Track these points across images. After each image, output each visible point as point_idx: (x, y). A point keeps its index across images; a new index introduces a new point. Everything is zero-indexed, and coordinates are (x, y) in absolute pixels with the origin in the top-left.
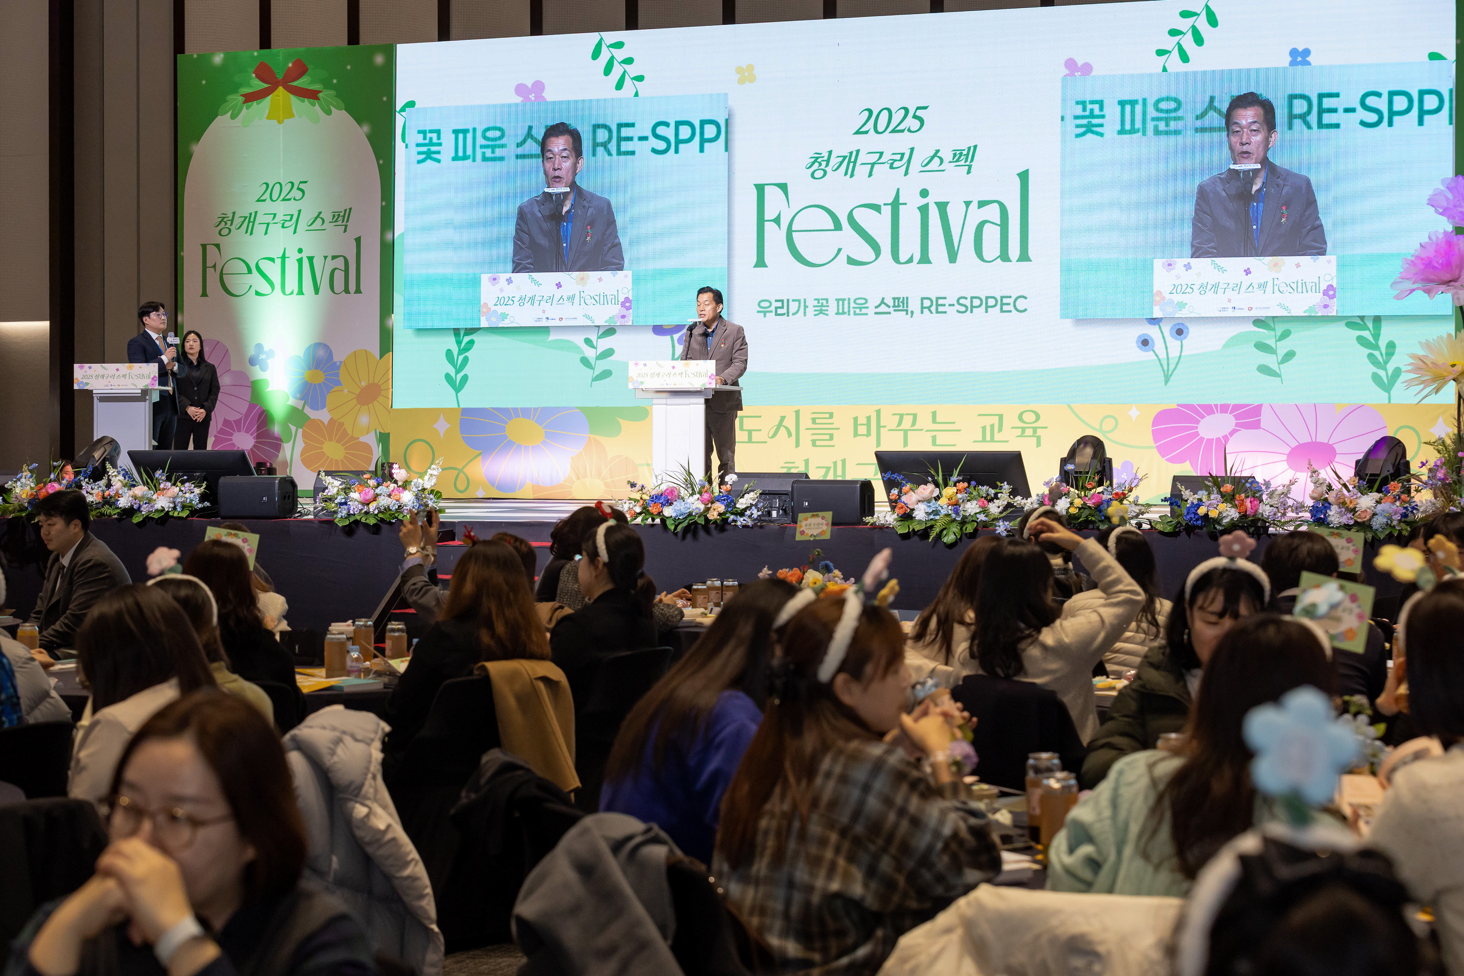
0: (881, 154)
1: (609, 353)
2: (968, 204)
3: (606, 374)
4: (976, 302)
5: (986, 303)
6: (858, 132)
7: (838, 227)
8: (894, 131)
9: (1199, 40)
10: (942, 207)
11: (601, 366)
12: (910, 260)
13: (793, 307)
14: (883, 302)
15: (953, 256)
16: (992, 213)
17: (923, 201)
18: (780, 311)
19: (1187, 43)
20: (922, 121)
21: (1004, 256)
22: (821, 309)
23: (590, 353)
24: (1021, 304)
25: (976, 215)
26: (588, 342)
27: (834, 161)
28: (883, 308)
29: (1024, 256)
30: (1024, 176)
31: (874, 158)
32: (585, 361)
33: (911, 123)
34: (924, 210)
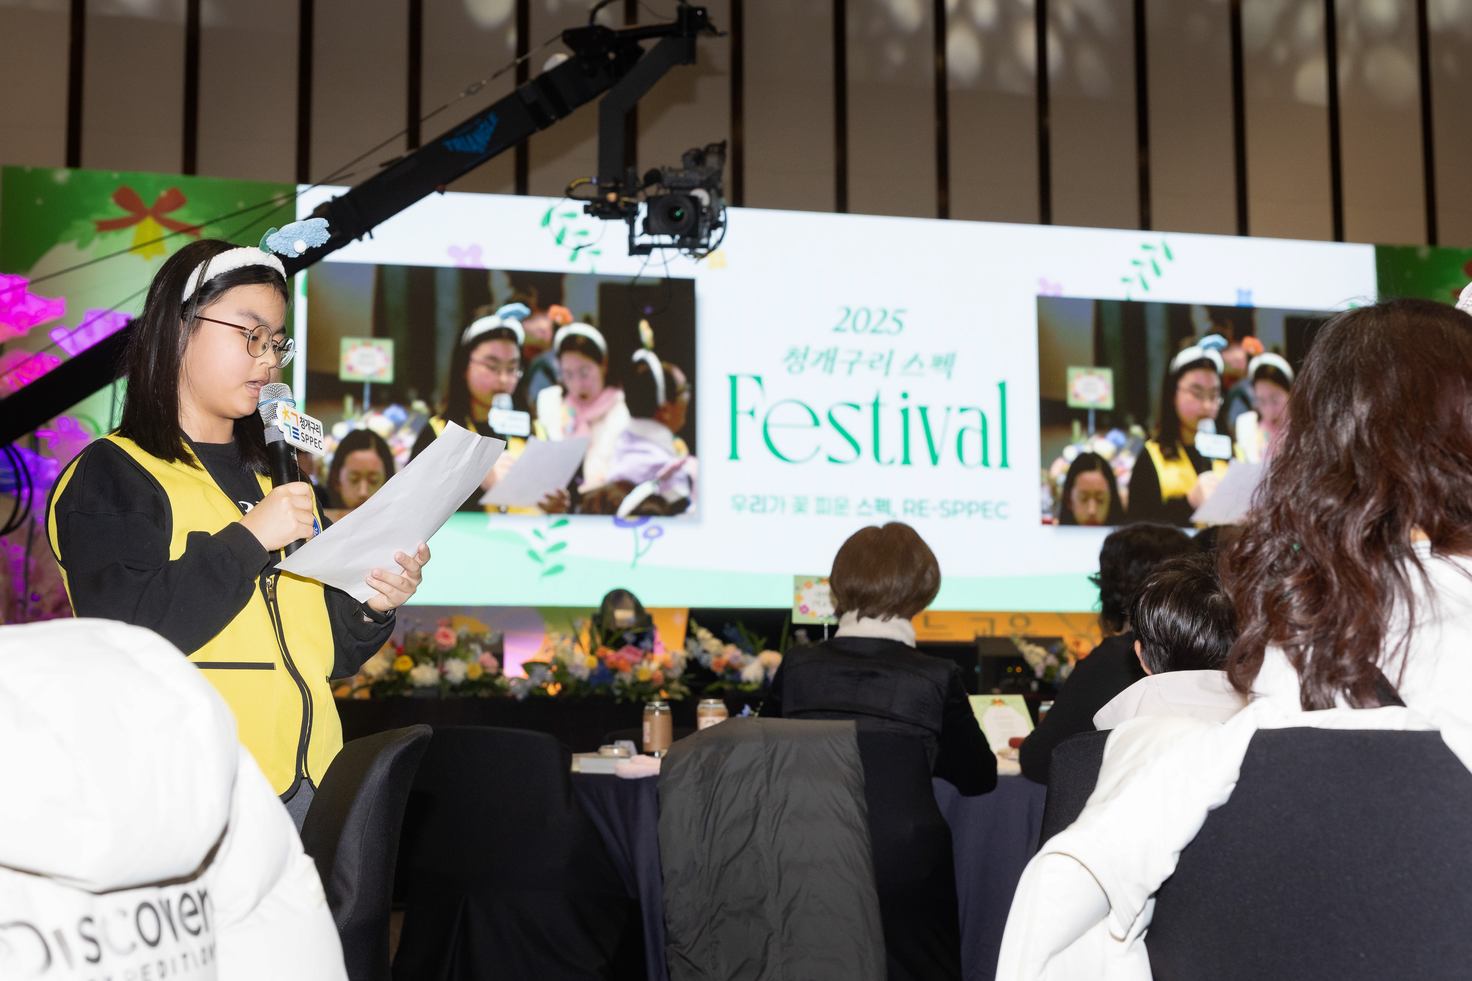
0: (860, 354)
1: (560, 546)
2: (948, 409)
3: (558, 569)
4: (959, 507)
5: (969, 508)
6: (837, 329)
7: (817, 423)
8: (874, 331)
9: (1157, 271)
10: (923, 411)
11: (552, 560)
12: (892, 462)
13: (770, 504)
14: (864, 503)
15: (935, 459)
16: (973, 420)
17: (903, 404)
18: (756, 507)
19: (1148, 273)
20: (900, 324)
21: (985, 463)
22: (800, 508)
23: (539, 546)
24: (1003, 510)
25: (958, 421)
26: (537, 533)
27: (812, 357)
28: (865, 509)
29: (1004, 464)
30: (1002, 386)
31: (853, 357)
32: (533, 555)
33: (889, 324)
34: (905, 412)
